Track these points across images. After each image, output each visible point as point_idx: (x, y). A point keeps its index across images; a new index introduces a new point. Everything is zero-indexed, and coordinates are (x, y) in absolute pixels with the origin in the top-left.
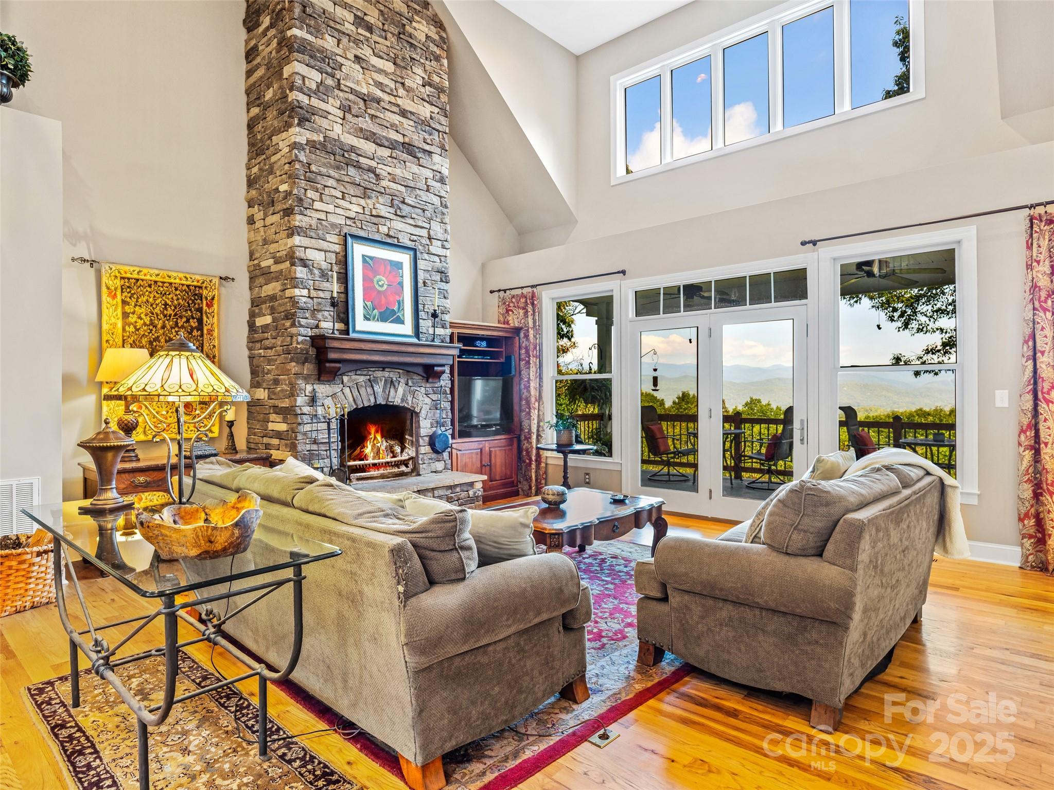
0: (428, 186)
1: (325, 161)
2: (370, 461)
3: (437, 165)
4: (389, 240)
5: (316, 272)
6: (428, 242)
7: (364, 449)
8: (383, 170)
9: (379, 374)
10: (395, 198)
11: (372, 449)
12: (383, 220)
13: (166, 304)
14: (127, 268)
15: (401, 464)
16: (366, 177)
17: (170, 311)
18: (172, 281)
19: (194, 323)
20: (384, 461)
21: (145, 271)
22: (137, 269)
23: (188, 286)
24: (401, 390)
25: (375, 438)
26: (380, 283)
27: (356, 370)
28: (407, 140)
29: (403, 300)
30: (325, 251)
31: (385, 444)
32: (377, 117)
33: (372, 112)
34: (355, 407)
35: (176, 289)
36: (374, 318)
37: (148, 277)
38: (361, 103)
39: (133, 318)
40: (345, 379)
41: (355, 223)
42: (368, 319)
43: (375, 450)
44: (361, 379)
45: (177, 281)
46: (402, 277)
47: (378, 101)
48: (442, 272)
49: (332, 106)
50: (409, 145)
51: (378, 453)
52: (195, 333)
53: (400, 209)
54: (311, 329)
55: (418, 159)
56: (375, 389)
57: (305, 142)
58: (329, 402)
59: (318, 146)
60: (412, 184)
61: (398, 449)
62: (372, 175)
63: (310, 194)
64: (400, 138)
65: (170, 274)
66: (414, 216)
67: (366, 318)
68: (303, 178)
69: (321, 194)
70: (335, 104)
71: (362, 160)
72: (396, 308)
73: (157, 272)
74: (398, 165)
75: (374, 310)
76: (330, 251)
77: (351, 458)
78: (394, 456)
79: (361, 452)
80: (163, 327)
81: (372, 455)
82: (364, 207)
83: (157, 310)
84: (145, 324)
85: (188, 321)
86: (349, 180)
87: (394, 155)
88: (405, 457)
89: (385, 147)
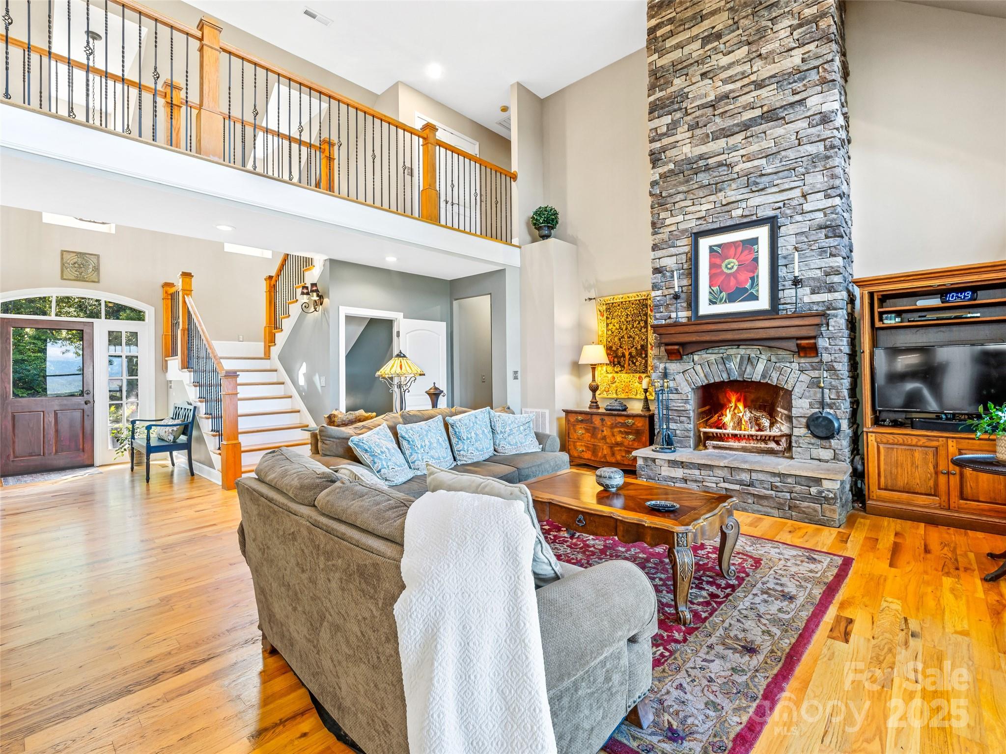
0: (799, 140)
1: (675, 182)
2: (730, 430)
3: (814, 109)
4: (745, 220)
5: (668, 274)
6: (802, 200)
7: (723, 418)
8: (734, 157)
9: (732, 351)
10: (752, 175)
11: (732, 418)
12: (735, 204)
13: (627, 315)
14: (607, 298)
15: (769, 439)
16: (715, 174)
17: (630, 319)
18: (630, 299)
19: (642, 324)
20: (746, 433)
21: (616, 297)
22: (612, 297)
23: (639, 300)
24: (760, 367)
25: (736, 407)
26: (729, 266)
27: (707, 349)
28: (765, 109)
29: (758, 276)
30: (676, 255)
31: (748, 414)
32: (726, 112)
33: (721, 110)
34: (706, 382)
35: (633, 304)
36: (721, 300)
37: (618, 300)
38: (711, 109)
39: (610, 326)
40: (696, 358)
41: (705, 220)
42: (715, 303)
43: (736, 420)
44: (712, 358)
45: (633, 299)
46: (757, 252)
47: (726, 96)
48: (826, 227)
49: (682, 134)
50: (771, 111)
51: (739, 422)
52: (643, 330)
53: (758, 183)
54: (665, 320)
55: (784, 118)
56: (727, 366)
57: (658, 178)
58: (679, 378)
59: (667, 175)
60: (775, 150)
61: (766, 422)
62: (725, 168)
63: (663, 215)
64: (758, 112)
65: (629, 295)
66: (776, 182)
67: (712, 302)
68: (657, 206)
69: (671, 211)
70: (683, 130)
71: (710, 161)
72: (748, 286)
73: (622, 296)
74: (756, 140)
75: (721, 292)
76: (680, 254)
77: (706, 424)
78: (760, 430)
79: (719, 420)
80: (626, 329)
81: (732, 424)
82: (715, 202)
83: (623, 320)
84: (617, 329)
85: (639, 323)
86: (697, 186)
87: (749, 134)
88: (775, 432)
89: (737, 133)
